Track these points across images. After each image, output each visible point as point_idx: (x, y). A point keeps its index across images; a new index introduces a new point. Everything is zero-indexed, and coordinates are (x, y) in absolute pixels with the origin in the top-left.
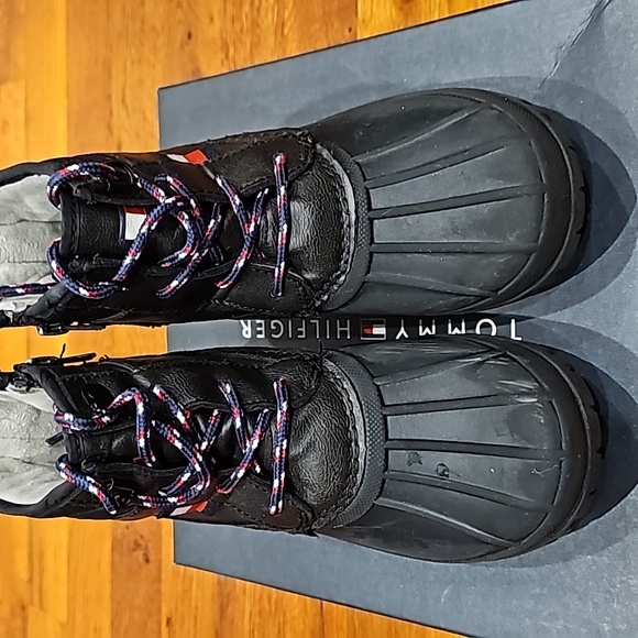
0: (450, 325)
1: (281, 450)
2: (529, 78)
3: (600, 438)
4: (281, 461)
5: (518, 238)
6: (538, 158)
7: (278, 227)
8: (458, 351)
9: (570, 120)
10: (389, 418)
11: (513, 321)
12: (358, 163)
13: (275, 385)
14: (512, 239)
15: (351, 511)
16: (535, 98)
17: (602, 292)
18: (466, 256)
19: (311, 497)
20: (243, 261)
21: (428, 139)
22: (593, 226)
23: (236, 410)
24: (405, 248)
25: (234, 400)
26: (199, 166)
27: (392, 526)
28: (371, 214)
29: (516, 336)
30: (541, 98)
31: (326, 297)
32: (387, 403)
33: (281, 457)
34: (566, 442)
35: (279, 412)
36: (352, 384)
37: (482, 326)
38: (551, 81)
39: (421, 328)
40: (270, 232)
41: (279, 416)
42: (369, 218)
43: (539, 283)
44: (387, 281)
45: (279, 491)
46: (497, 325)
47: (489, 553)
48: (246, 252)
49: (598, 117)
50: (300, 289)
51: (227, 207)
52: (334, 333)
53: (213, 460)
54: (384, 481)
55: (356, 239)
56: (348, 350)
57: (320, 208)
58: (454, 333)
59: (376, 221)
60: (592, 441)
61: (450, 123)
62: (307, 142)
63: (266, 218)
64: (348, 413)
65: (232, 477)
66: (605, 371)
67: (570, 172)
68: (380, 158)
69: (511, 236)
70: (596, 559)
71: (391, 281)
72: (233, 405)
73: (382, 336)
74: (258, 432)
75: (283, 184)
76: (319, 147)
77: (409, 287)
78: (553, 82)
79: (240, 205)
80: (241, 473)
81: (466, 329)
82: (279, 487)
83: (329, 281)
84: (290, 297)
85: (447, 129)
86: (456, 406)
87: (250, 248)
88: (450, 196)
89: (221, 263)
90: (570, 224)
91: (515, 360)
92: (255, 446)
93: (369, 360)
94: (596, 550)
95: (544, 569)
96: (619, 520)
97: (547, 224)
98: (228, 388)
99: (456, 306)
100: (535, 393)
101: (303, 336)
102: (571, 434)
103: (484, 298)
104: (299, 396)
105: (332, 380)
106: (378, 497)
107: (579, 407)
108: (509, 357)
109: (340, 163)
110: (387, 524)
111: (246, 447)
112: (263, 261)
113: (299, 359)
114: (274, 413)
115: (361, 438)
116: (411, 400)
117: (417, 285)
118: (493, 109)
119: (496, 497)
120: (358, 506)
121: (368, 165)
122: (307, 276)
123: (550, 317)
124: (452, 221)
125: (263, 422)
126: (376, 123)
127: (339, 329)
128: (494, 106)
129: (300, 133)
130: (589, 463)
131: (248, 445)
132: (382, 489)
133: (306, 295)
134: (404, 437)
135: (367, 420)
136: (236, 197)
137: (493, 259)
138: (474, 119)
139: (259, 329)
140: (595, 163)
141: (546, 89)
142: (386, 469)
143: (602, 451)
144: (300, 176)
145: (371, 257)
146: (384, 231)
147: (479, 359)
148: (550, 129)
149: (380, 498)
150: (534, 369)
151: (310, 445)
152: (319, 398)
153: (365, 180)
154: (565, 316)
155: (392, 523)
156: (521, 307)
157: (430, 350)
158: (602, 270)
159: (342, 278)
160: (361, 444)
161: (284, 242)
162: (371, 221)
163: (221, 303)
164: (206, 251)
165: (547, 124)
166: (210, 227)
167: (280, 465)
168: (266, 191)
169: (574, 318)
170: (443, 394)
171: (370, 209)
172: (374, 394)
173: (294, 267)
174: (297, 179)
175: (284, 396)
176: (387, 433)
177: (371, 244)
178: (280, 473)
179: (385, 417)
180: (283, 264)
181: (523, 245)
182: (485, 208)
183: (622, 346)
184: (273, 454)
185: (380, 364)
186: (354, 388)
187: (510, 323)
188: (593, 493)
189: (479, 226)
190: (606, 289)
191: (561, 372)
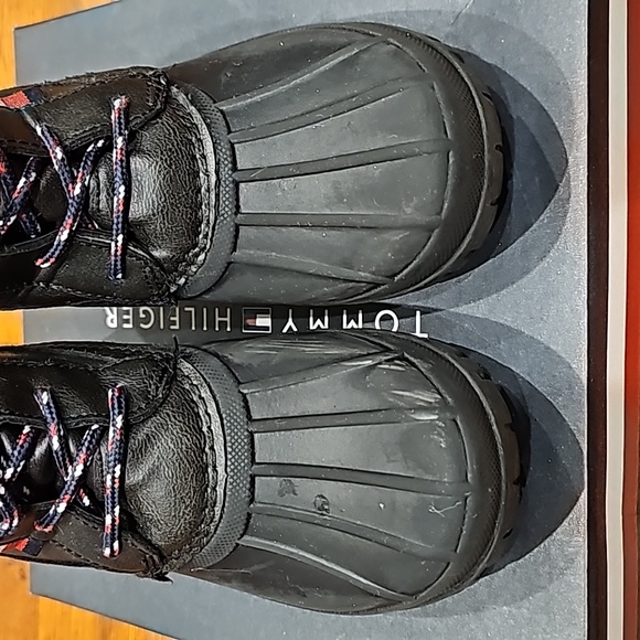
0: (345, 317)
1: (113, 478)
2: (440, 12)
3: (517, 466)
4: (113, 493)
5: (416, 209)
6: (442, 105)
7: (113, 190)
8: (345, 352)
9: (489, 64)
10: (256, 435)
11: (418, 313)
12: (222, 112)
13: (110, 393)
14: (409, 211)
15: (210, 552)
16: (447, 36)
17: (525, 280)
18: (353, 231)
19: (156, 536)
20: (66, 233)
21: (308, 82)
22: (514, 196)
23: (53, 427)
24: (279, 220)
25: (51, 413)
26: (19, 110)
27: (262, 570)
28: (236, 176)
29: (421, 332)
30: (456, 38)
31: (183, 281)
32: (255, 416)
33: (113, 488)
34: (473, 472)
35: (111, 429)
36: (211, 391)
37: (382, 319)
38: (466, 14)
39: (311, 319)
40: (103, 196)
41: (111, 434)
42: (234, 181)
43: (445, 267)
44: (257, 261)
45: (113, 530)
46: (399, 319)
47: (380, 606)
48: (70, 221)
49: (522, 59)
50: (148, 269)
51: (45, 162)
52: (211, 324)
53: (26, 491)
54: (249, 515)
55: (217, 206)
56: (212, 348)
57: (170, 166)
58: (349, 326)
59: (242, 185)
60: (506, 470)
61: (336, 61)
62: (160, 83)
63: (97, 177)
64: (205, 429)
65: (51, 512)
66: (528, 378)
67: (484, 125)
68: (249, 105)
69: (408, 207)
70: (514, 611)
71: (263, 262)
72: (49, 420)
73: (267, 328)
74: (83, 456)
75: (121, 134)
76: (174, 90)
77: (287, 270)
78: (469, 16)
79: (63, 159)
80: (62, 507)
81: (364, 322)
82: (113, 525)
83: (185, 260)
84: (135, 280)
85: (331, 69)
86: (338, 422)
87: (75, 216)
88: (334, 154)
89: (38, 235)
90: (483, 193)
91: (413, 364)
92: (78, 473)
93: (236, 360)
94: (514, 600)
95: (451, 621)
96: (543, 563)
97: (453, 191)
98: (45, 397)
99: (344, 294)
100: (435, 408)
101: (177, 327)
102: (479, 462)
103: (377, 285)
104: (140, 408)
105: (187, 387)
106: (242, 536)
107: (491, 426)
108: (407, 360)
109: (199, 110)
110: (256, 567)
111: (67, 474)
112: (96, 233)
113: (146, 359)
114: (105, 430)
115: (221, 461)
116: (284, 413)
117: (296, 267)
118: (389, 43)
119: (385, 540)
120: (217, 547)
121: (235, 113)
122: (156, 254)
123: (463, 309)
124: (336, 185)
125: (90, 442)
126: (248, 62)
127: (218, 319)
128: (392, 40)
129: (152, 73)
130: (503, 499)
131: (70, 471)
132: (247, 525)
133: (155, 277)
134: (275, 460)
135: (228, 438)
136: (58, 150)
137: (386, 236)
138: (365, 56)
139: (125, 317)
140: (518, 117)
141: (460, 25)
142: (252, 500)
143: (521, 481)
144: (146, 125)
145: (237, 231)
146: (253, 198)
147: (369, 362)
148: (460, 70)
149: (246, 538)
150: (437, 377)
151: (152, 473)
152: (168, 410)
153: (230, 132)
154: (478, 309)
155: (263, 566)
156: (428, 296)
157: (312, 349)
158: (525, 251)
159: (202, 257)
160: (220, 469)
161: (121, 208)
162: (236, 184)
163: (47, 286)
164: (13, 219)
165: (457, 65)
166: (19, 187)
167: (113, 498)
168: (100, 144)
169: (490, 311)
170: (324, 406)
171: (235, 169)
172: (238, 406)
173: (137, 241)
174: (141, 129)
175: (120, 407)
176: (253, 455)
177: (236, 214)
178: (113, 507)
179: (251, 434)
180: (120, 238)
181: (422, 218)
182: (376, 169)
183: (549, 348)
184: (104, 483)
185: (250, 367)
186: (214, 397)
187: (415, 315)
188: (508, 535)
189: (367, 193)
190: (529, 276)
191: (471, 381)
